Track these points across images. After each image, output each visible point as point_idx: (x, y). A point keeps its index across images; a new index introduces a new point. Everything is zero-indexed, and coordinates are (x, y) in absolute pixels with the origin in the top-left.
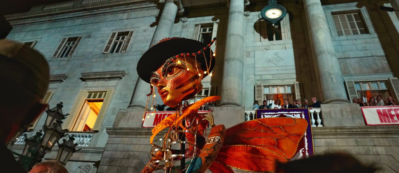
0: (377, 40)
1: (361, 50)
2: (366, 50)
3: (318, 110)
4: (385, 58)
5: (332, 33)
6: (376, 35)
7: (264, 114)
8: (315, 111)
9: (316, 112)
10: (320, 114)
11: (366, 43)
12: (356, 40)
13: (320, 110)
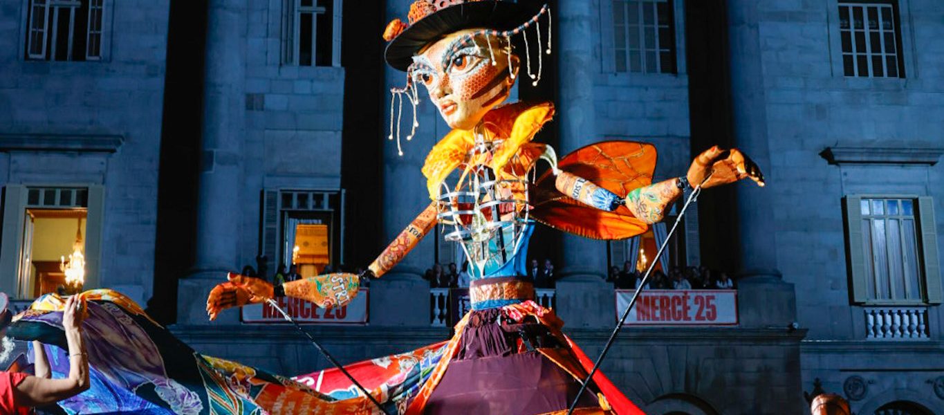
0: (685, 93)
1: (650, 119)
2: (660, 119)
3: (550, 293)
4: (688, 143)
5: (604, 62)
6: (685, 80)
7: (463, 298)
8: (545, 295)
9: (548, 295)
10: (554, 299)
11: (664, 100)
12: (647, 89)
13: (553, 292)
